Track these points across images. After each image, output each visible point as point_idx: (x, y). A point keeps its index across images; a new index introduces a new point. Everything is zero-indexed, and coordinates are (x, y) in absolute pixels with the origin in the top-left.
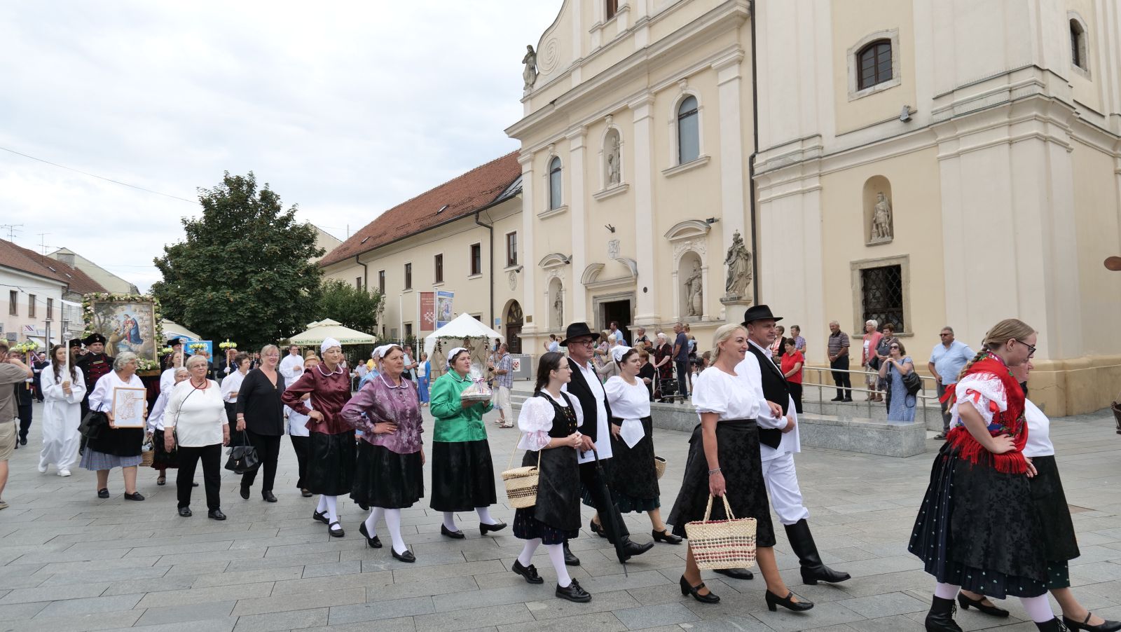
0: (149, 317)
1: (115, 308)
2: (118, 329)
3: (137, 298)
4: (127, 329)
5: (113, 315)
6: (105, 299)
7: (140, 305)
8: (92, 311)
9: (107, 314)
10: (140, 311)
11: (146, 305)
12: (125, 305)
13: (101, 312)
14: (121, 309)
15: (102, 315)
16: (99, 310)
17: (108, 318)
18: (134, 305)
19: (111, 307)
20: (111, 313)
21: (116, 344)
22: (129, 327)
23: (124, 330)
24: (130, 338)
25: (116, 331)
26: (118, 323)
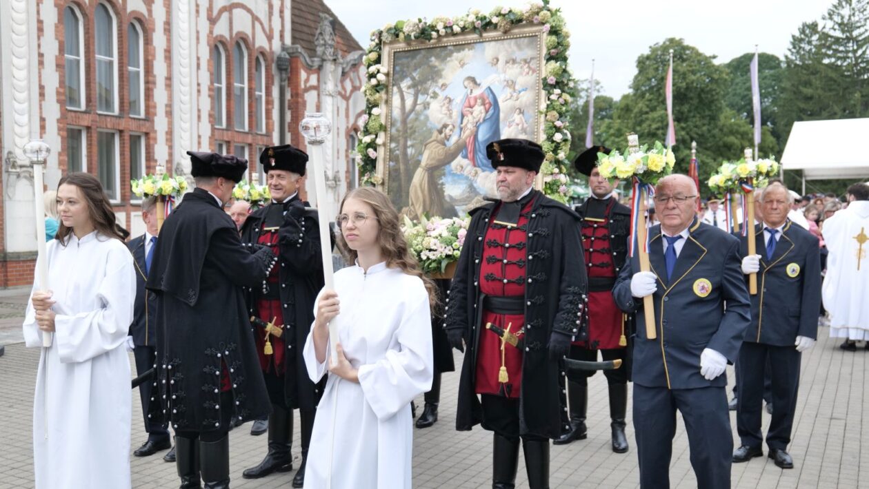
1: (443, 59)
2: (445, 126)
3: (495, 20)
4: (469, 122)
5: (436, 82)
6: (413, 37)
7: (508, 41)
8: (381, 77)
9: (423, 81)
10: (507, 62)
11: (526, 40)
12: (470, 46)
13: (409, 79)
14: (457, 62)
15: (409, 87)
16: (403, 72)
17: (423, 94)
18: (493, 44)
19: (433, 59)
20: (433, 79)
21: (436, 173)
22: (474, 118)
23: (461, 129)
24: (475, 151)
25: (440, 132)
26: (448, 107)
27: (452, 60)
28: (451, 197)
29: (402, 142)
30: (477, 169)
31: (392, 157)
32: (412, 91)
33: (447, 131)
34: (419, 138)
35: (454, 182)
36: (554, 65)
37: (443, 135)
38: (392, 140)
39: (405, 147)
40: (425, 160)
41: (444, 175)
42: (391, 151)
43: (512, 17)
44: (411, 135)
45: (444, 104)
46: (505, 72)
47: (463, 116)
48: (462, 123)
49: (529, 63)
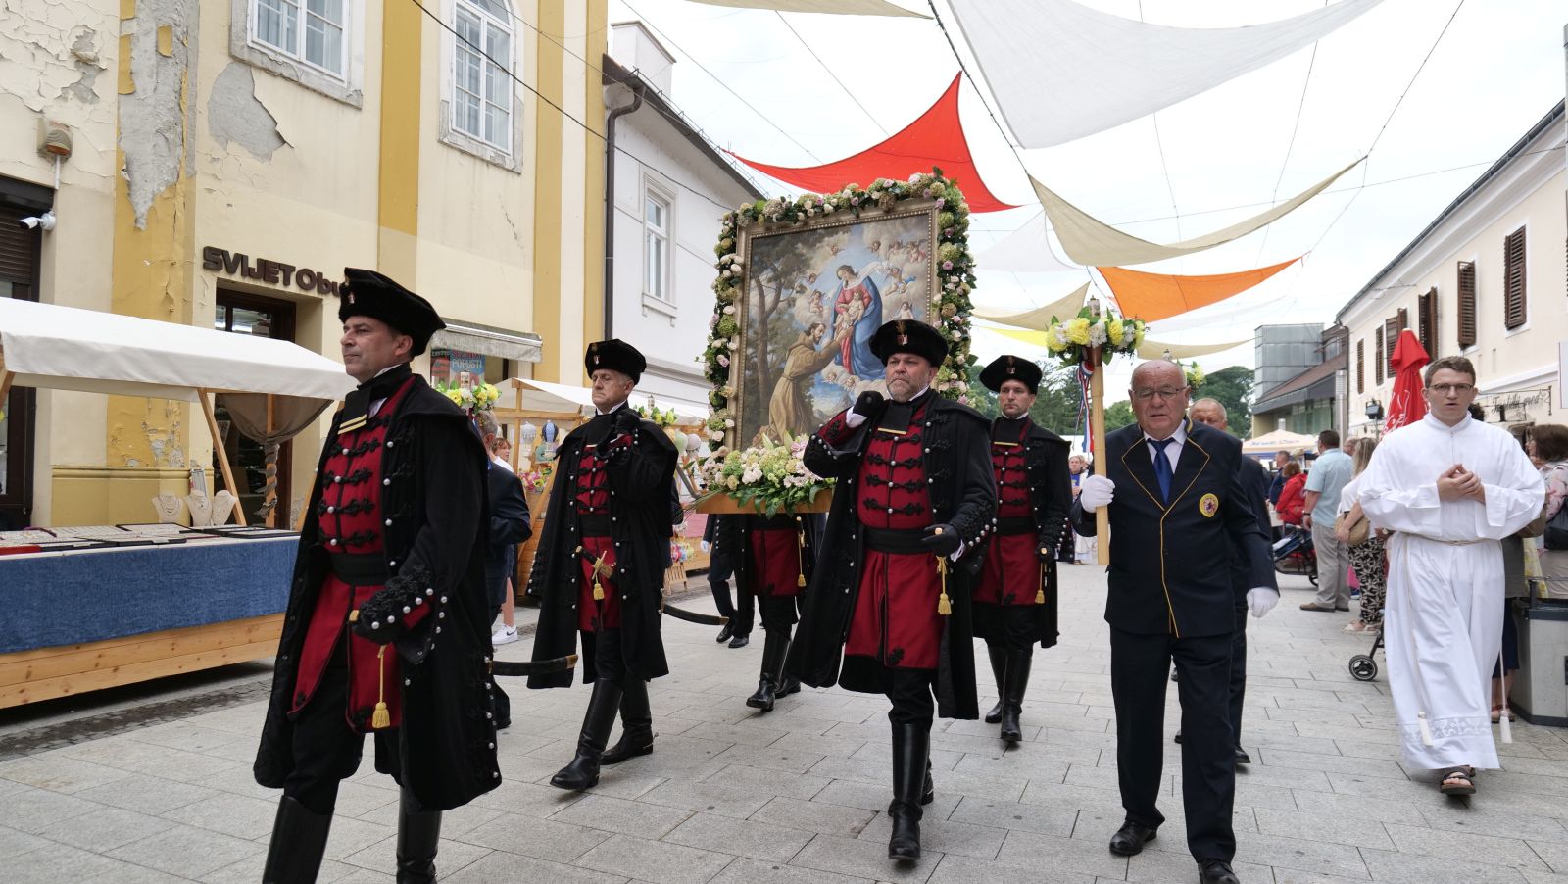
0: (919, 266)
1: (812, 246)
2: (814, 326)
3: (875, 196)
4: (844, 321)
5: (803, 273)
6: (775, 220)
7: (892, 221)
8: (736, 268)
9: (787, 273)
10: (891, 247)
11: (914, 219)
12: (845, 229)
13: (770, 270)
14: (828, 249)
15: (770, 281)
16: (763, 262)
17: (786, 288)
18: (873, 225)
19: (799, 245)
20: (799, 269)
21: (803, 383)
22: (850, 315)
23: (834, 329)
24: (851, 356)
25: (808, 334)
26: (818, 304)
27: (822, 247)
28: (821, 412)
29: (760, 347)
30: (854, 377)
31: (748, 364)
32: (773, 285)
33: (817, 332)
34: (782, 342)
35: (825, 394)
36: (948, 247)
37: (811, 337)
38: (749, 344)
39: (765, 353)
40: (789, 367)
41: (813, 385)
42: (747, 358)
43: (897, 191)
44: (772, 339)
45: (813, 300)
46: (888, 259)
47: (836, 314)
48: (835, 322)
49: (918, 246)
